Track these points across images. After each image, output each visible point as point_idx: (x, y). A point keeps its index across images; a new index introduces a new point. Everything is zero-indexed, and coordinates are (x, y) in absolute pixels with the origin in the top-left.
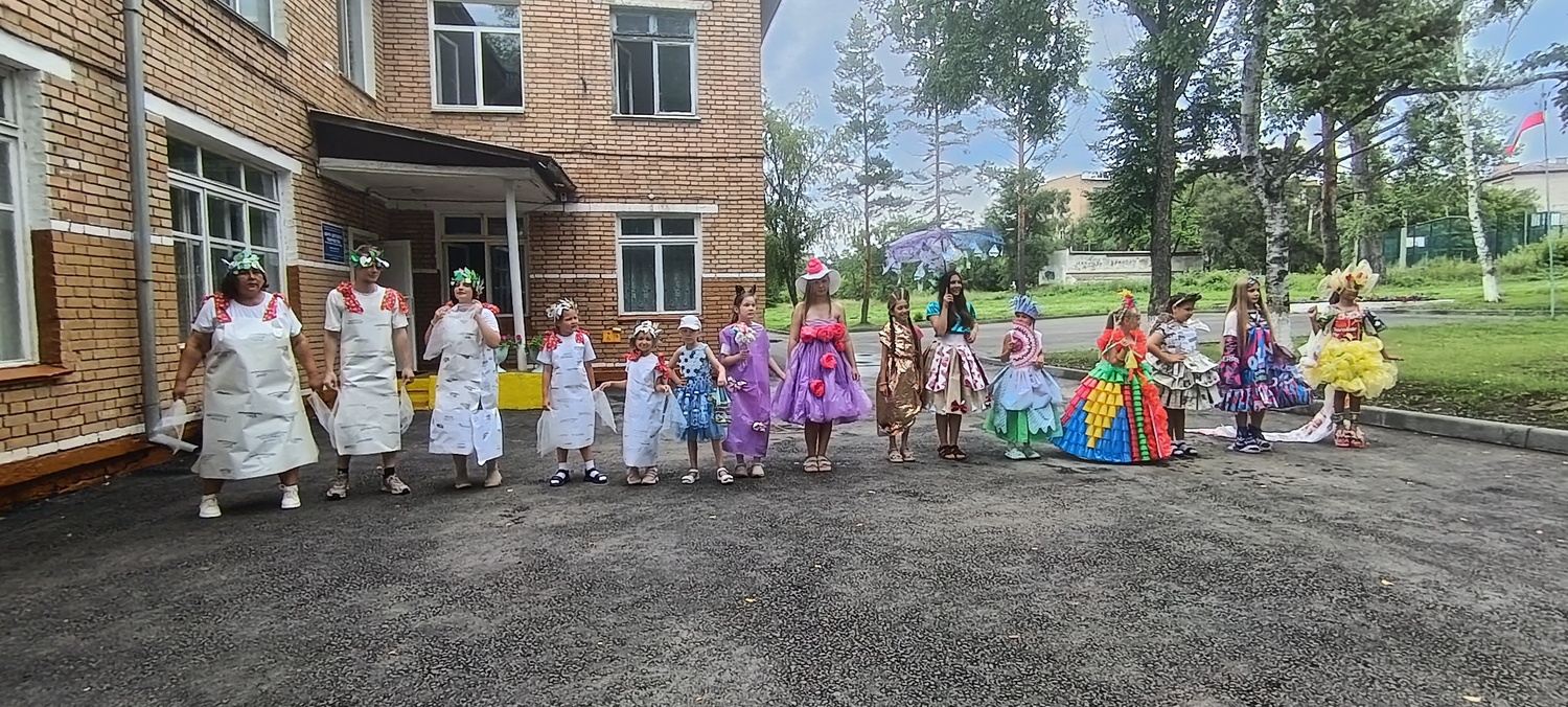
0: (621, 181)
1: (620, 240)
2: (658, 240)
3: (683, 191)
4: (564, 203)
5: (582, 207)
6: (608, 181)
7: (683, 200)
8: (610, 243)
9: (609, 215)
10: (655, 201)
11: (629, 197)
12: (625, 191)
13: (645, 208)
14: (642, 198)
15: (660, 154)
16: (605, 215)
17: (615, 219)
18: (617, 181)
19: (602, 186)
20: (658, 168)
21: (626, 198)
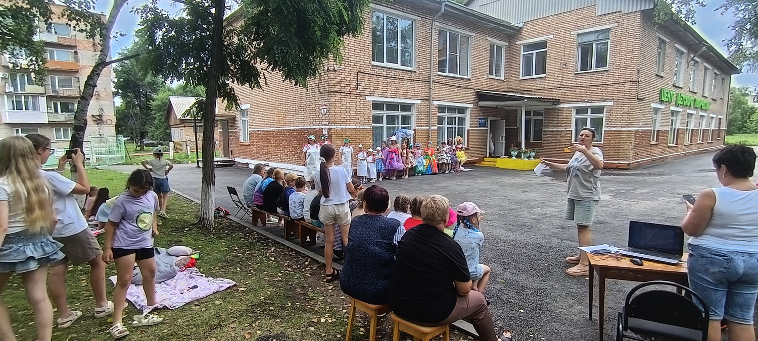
0: (576, 96)
1: (574, 116)
2: (589, 116)
3: (599, 97)
4: (556, 105)
5: (562, 106)
6: (572, 96)
7: (599, 101)
8: (571, 117)
9: (571, 108)
10: (589, 102)
12: (577, 99)
13: (584, 105)
14: (583, 101)
15: (591, 85)
16: (569, 108)
17: (573, 109)
19: (569, 98)
20: (590, 90)
21: (577, 102)
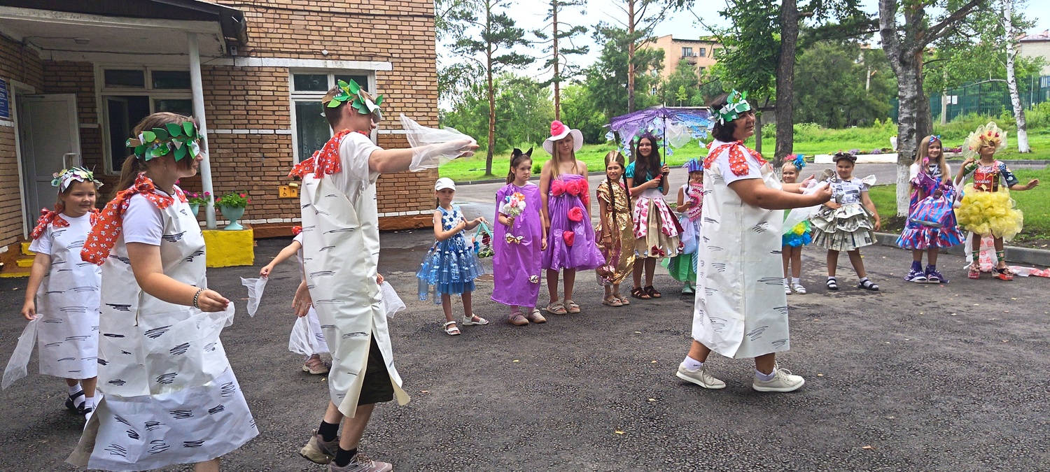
0: (293, 36)
1: (294, 96)
3: (357, 48)
4: (234, 57)
5: (254, 62)
6: (280, 36)
7: (358, 57)
8: (284, 98)
9: (282, 70)
10: (329, 57)
11: (302, 53)
12: (297, 46)
13: (318, 64)
14: (315, 54)
15: (332, 10)
16: (278, 70)
17: (288, 75)
18: (289, 36)
19: (273, 41)
20: (331, 24)
21: (299, 54)
